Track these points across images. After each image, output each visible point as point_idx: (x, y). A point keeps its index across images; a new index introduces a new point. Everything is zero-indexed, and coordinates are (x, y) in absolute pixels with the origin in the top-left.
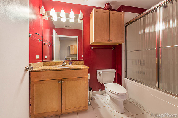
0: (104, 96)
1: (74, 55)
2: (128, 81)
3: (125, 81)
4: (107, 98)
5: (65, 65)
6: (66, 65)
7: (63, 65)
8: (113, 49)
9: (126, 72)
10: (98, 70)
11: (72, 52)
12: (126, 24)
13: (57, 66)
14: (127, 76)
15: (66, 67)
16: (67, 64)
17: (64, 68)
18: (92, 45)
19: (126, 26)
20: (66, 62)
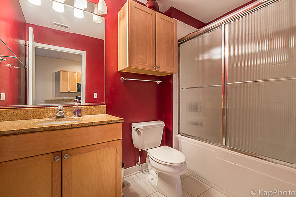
0: (146, 175)
1: (69, 92)
2: (182, 139)
3: (178, 141)
4: (150, 177)
5: (62, 117)
6: (67, 117)
7: (58, 117)
8: (158, 82)
9: (179, 124)
10: (134, 125)
11: (64, 87)
12: (178, 41)
13: (43, 120)
14: (181, 132)
15: (66, 120)
16: (68, 113)
17: (61, 123)
18: (122, 74)
19: (179, 45)
20: (66, 110)
